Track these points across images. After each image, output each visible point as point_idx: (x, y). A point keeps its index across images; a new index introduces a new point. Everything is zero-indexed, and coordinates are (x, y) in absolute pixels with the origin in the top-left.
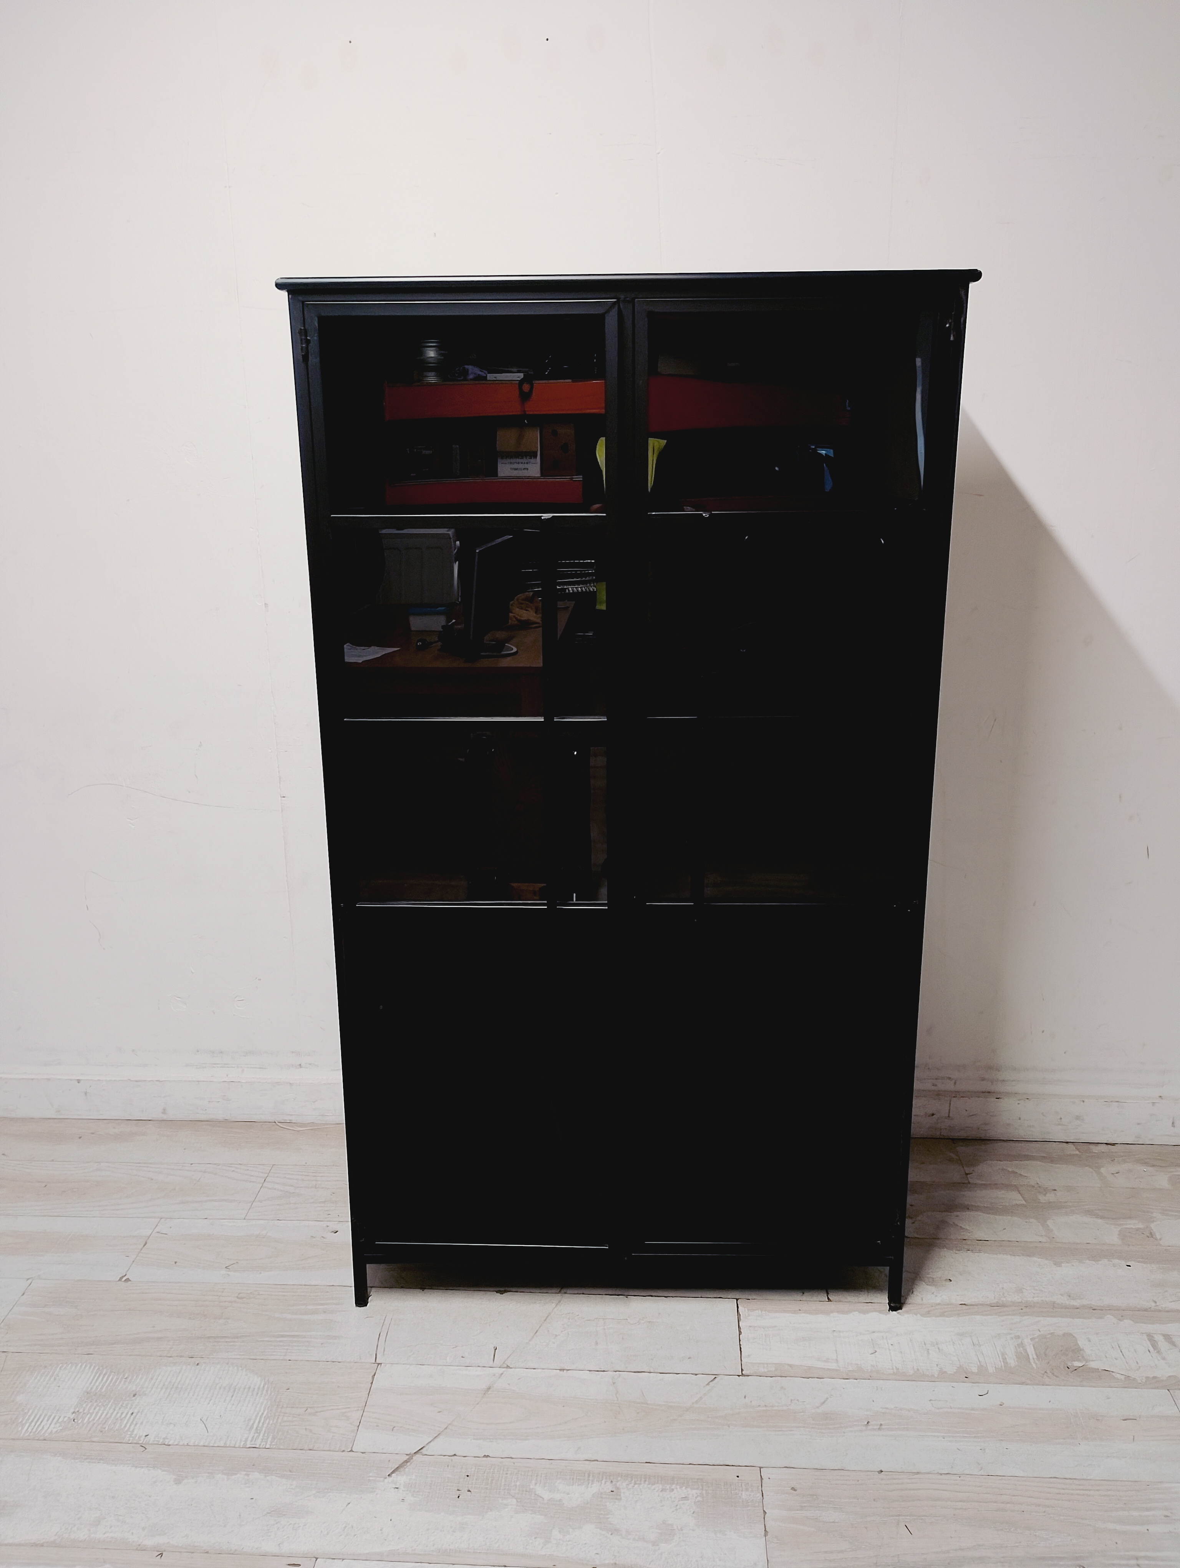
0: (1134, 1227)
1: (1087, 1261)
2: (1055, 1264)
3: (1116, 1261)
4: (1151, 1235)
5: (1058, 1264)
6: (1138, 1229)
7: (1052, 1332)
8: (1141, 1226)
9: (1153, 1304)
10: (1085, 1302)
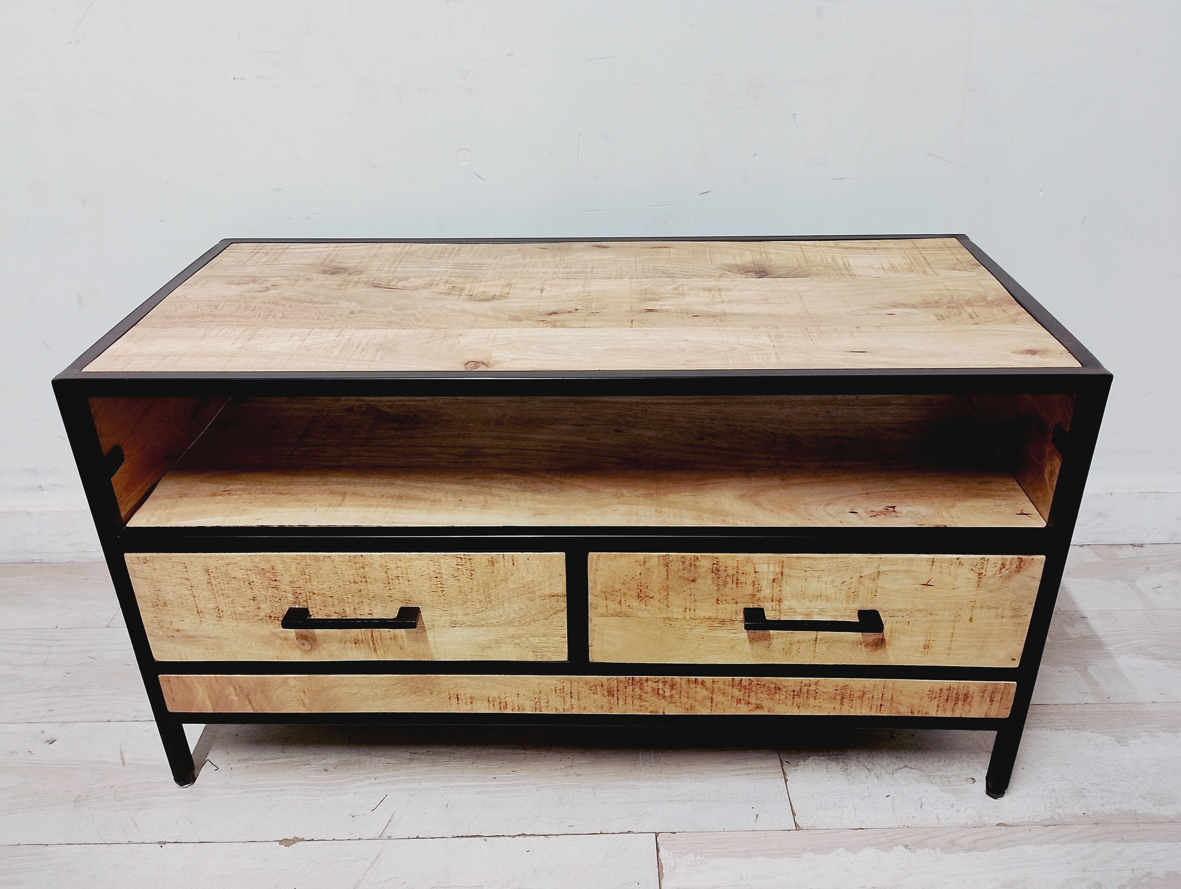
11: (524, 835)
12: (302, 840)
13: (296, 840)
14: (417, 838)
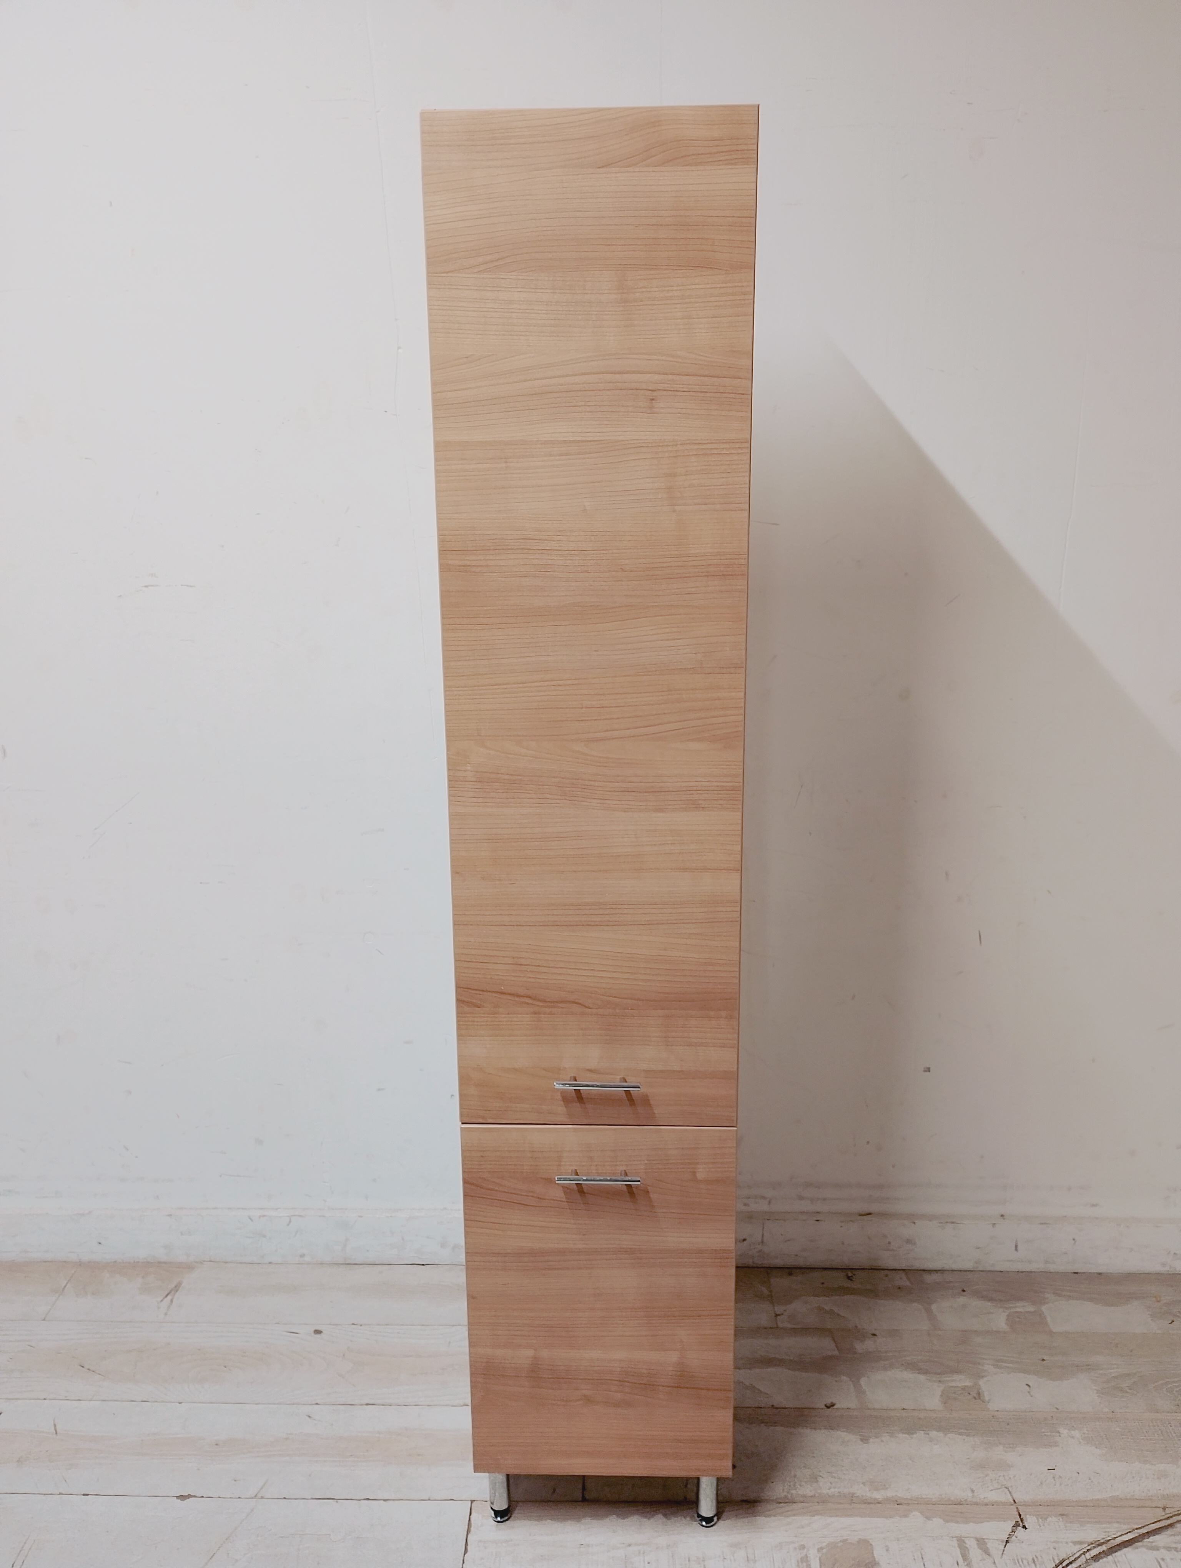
0: (960, 1385)
1: (901, 1435)
2: (862, 1440)
3: (934, 1434)
4: (979, 1396)
5: (865, 1440)
6: (964, 1388)
7: (845, 1538)
8: (968, 1383)
9: (970, 1494)
10: (890, 1493)
11: (368, 1499)
12: (195, 1496)
13: (189, 1496)
14: (285, 1498)
